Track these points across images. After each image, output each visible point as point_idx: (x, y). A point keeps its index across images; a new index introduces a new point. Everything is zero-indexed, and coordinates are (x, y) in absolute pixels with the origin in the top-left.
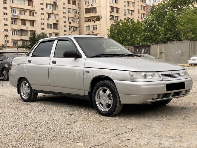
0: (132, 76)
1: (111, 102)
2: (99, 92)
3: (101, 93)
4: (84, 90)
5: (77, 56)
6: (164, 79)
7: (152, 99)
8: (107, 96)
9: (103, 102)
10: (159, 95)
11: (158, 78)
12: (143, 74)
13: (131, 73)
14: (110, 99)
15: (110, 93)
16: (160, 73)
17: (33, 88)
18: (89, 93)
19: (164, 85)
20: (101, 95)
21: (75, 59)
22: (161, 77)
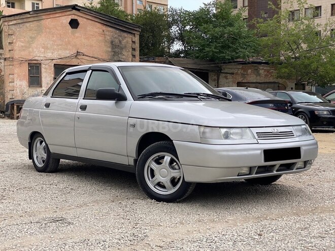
4: (127, 157)
6: (260, 141)
10: (251, 169)
12: (223, 131)
13: (202, 129)
19: (260, 152)
21: (116, 102)
22: (256, 137)
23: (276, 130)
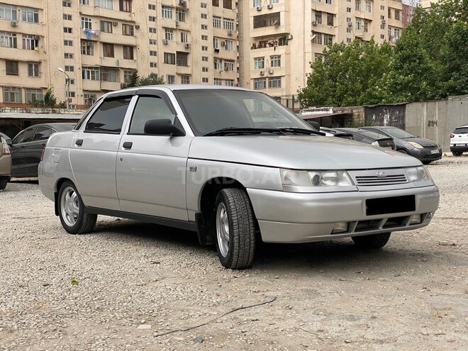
0: (286, 178)
4: (186, 210)
5: (173, 131)
6: (361, 188)
7: (332, 234)
10: (349, 224)
11: (346, 185)
12: (312, 175)
13: (285, 172)
16: (354, 174)
18: (197, 216)
19: (360, 201)
21: (171, 138)
22: (356, 182)
23: (381, 173)
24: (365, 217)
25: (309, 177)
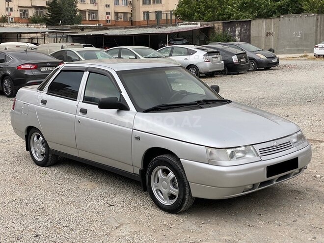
0: (211, 153)
1: (175, 191)
2: (157, 172)
3: (160, 175)
5: (121, 107)
6: (263, 158)
7: (243, 192)
8: (169, 182)
9: (163, 190)
10: (254, 186)
11: (252, 157)
12: (229, 151)
13: (210, 150)
14: (174, 186)
15: (174, 178)
16: (257, 147)
17: (50, 147)
18: (141, 171)
19: (263, 169)
20: (160, 178)
21: (118, 111)
23: (275, 143)
24: (266, 179)
25: (227, 153)
